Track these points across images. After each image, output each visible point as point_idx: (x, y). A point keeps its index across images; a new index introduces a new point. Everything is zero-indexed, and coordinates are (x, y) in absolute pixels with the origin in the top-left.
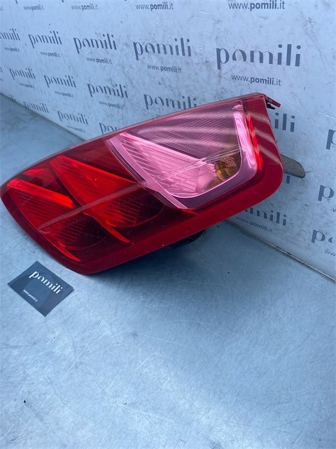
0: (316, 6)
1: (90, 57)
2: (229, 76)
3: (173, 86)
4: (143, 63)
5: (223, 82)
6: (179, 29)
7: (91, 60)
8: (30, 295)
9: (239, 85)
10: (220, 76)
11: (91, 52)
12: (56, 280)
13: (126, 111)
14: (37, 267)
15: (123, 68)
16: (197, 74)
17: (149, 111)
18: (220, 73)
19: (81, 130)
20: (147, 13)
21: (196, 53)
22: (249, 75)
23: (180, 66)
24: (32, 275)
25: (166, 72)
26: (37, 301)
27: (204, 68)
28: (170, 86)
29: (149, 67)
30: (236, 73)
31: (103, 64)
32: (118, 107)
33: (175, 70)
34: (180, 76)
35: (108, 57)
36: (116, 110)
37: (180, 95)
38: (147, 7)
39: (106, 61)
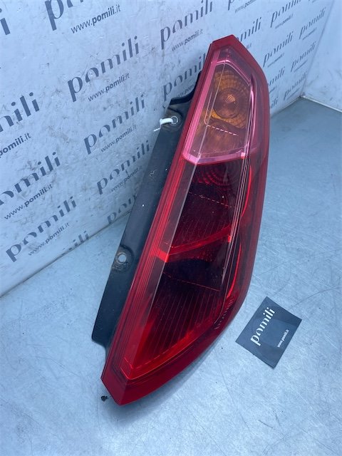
2: (170, 50)
4: (83, 99)
5: (166, 59)
8: (283, 339)
9: (177, 53)
10: (163, 56)
12: (259, 315)
13: (58, 185)
14: (243, 340)
15: (51, 128)
17: (91, 155)
18: (164, 52)
20: (88, 31)
21: (143, 47)
22: (184, 39)
24: (256, 342)
25: (112, 90)
26: (287, 331)
27: (150, 56)
28: (117, 102)
29: (91, 99)
30: (175, 43)
31: (11, 152)
32: (44, 191)
33: (122, 79)
34: (128, 80)
35: (22, 133)
36: (39, 200)
37: (127, 103)
38: (87, 24)
39: (20, 141)
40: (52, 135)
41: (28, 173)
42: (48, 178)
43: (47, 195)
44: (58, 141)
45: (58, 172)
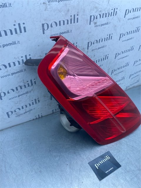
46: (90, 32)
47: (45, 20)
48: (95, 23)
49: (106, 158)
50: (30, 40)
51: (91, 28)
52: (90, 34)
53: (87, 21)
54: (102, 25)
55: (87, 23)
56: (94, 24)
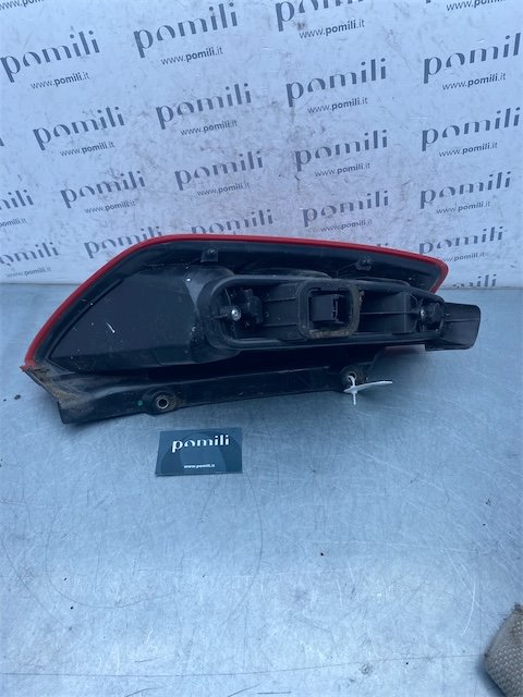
0: (396, 18)
1: (70, 148)
2: (305, 110)
3: (224, 145)
4: (173, 130)
5: (297, 120)
6: (233, 75)
7: (70, 153)
9: (319, 117)
10: (293, 114)
11: (72, 142)
12: (210, 433)
13: (142, 206)
14: (166, 439)
15: (136, 146)
16: (260, 121)
17: (184, 192)
18: (292, 111)
19: (42, 270)
20: (181, 66)
21: (258, 97)
22: (329, 103)
23: (235, 118)
25: (213, 132)
27: (270, 110)
28: (219, 148)
29: (183, 133)
30: (313, 105)
31: (96, 153)
32: (126, 204)
33: (227, 124)
34: (235, 129)
35: (106, 139)
36: (121, 211)
37: (235, 153)
38: (180, 59)
39: (103, 146)
40: (137, 153)
41: (110, 179)
42: (131, 195)
43: (130, 210)
44: (143, 162)
45: (142, 193)
46: (287, 55)
47: (140, 22)
48: (300, 26)
49: (216, 441)
50: (111, 73)
51: (286, 41)
52: (288, 59)
53: (268, 19)
54: (329, 31)
55: (269, 26)
56: (296, 27)
